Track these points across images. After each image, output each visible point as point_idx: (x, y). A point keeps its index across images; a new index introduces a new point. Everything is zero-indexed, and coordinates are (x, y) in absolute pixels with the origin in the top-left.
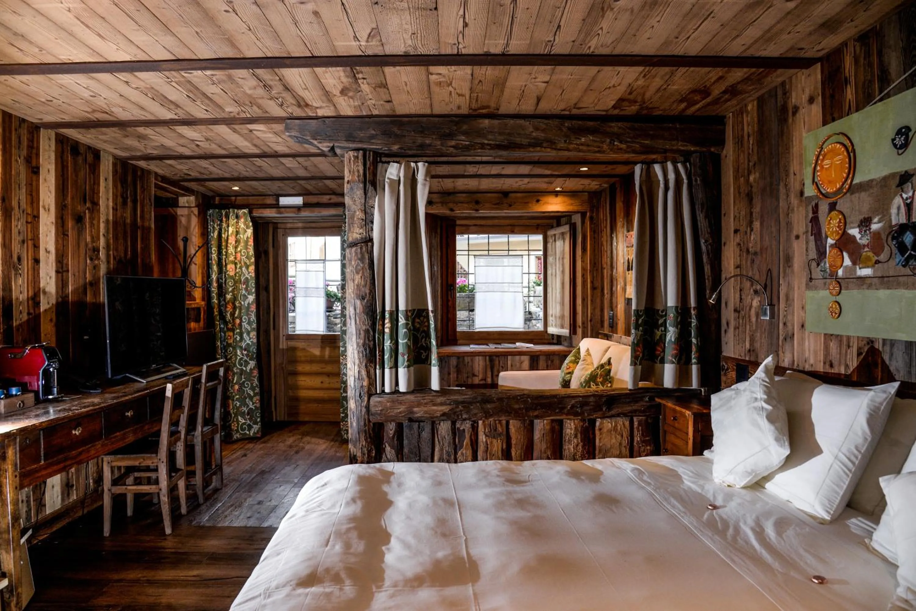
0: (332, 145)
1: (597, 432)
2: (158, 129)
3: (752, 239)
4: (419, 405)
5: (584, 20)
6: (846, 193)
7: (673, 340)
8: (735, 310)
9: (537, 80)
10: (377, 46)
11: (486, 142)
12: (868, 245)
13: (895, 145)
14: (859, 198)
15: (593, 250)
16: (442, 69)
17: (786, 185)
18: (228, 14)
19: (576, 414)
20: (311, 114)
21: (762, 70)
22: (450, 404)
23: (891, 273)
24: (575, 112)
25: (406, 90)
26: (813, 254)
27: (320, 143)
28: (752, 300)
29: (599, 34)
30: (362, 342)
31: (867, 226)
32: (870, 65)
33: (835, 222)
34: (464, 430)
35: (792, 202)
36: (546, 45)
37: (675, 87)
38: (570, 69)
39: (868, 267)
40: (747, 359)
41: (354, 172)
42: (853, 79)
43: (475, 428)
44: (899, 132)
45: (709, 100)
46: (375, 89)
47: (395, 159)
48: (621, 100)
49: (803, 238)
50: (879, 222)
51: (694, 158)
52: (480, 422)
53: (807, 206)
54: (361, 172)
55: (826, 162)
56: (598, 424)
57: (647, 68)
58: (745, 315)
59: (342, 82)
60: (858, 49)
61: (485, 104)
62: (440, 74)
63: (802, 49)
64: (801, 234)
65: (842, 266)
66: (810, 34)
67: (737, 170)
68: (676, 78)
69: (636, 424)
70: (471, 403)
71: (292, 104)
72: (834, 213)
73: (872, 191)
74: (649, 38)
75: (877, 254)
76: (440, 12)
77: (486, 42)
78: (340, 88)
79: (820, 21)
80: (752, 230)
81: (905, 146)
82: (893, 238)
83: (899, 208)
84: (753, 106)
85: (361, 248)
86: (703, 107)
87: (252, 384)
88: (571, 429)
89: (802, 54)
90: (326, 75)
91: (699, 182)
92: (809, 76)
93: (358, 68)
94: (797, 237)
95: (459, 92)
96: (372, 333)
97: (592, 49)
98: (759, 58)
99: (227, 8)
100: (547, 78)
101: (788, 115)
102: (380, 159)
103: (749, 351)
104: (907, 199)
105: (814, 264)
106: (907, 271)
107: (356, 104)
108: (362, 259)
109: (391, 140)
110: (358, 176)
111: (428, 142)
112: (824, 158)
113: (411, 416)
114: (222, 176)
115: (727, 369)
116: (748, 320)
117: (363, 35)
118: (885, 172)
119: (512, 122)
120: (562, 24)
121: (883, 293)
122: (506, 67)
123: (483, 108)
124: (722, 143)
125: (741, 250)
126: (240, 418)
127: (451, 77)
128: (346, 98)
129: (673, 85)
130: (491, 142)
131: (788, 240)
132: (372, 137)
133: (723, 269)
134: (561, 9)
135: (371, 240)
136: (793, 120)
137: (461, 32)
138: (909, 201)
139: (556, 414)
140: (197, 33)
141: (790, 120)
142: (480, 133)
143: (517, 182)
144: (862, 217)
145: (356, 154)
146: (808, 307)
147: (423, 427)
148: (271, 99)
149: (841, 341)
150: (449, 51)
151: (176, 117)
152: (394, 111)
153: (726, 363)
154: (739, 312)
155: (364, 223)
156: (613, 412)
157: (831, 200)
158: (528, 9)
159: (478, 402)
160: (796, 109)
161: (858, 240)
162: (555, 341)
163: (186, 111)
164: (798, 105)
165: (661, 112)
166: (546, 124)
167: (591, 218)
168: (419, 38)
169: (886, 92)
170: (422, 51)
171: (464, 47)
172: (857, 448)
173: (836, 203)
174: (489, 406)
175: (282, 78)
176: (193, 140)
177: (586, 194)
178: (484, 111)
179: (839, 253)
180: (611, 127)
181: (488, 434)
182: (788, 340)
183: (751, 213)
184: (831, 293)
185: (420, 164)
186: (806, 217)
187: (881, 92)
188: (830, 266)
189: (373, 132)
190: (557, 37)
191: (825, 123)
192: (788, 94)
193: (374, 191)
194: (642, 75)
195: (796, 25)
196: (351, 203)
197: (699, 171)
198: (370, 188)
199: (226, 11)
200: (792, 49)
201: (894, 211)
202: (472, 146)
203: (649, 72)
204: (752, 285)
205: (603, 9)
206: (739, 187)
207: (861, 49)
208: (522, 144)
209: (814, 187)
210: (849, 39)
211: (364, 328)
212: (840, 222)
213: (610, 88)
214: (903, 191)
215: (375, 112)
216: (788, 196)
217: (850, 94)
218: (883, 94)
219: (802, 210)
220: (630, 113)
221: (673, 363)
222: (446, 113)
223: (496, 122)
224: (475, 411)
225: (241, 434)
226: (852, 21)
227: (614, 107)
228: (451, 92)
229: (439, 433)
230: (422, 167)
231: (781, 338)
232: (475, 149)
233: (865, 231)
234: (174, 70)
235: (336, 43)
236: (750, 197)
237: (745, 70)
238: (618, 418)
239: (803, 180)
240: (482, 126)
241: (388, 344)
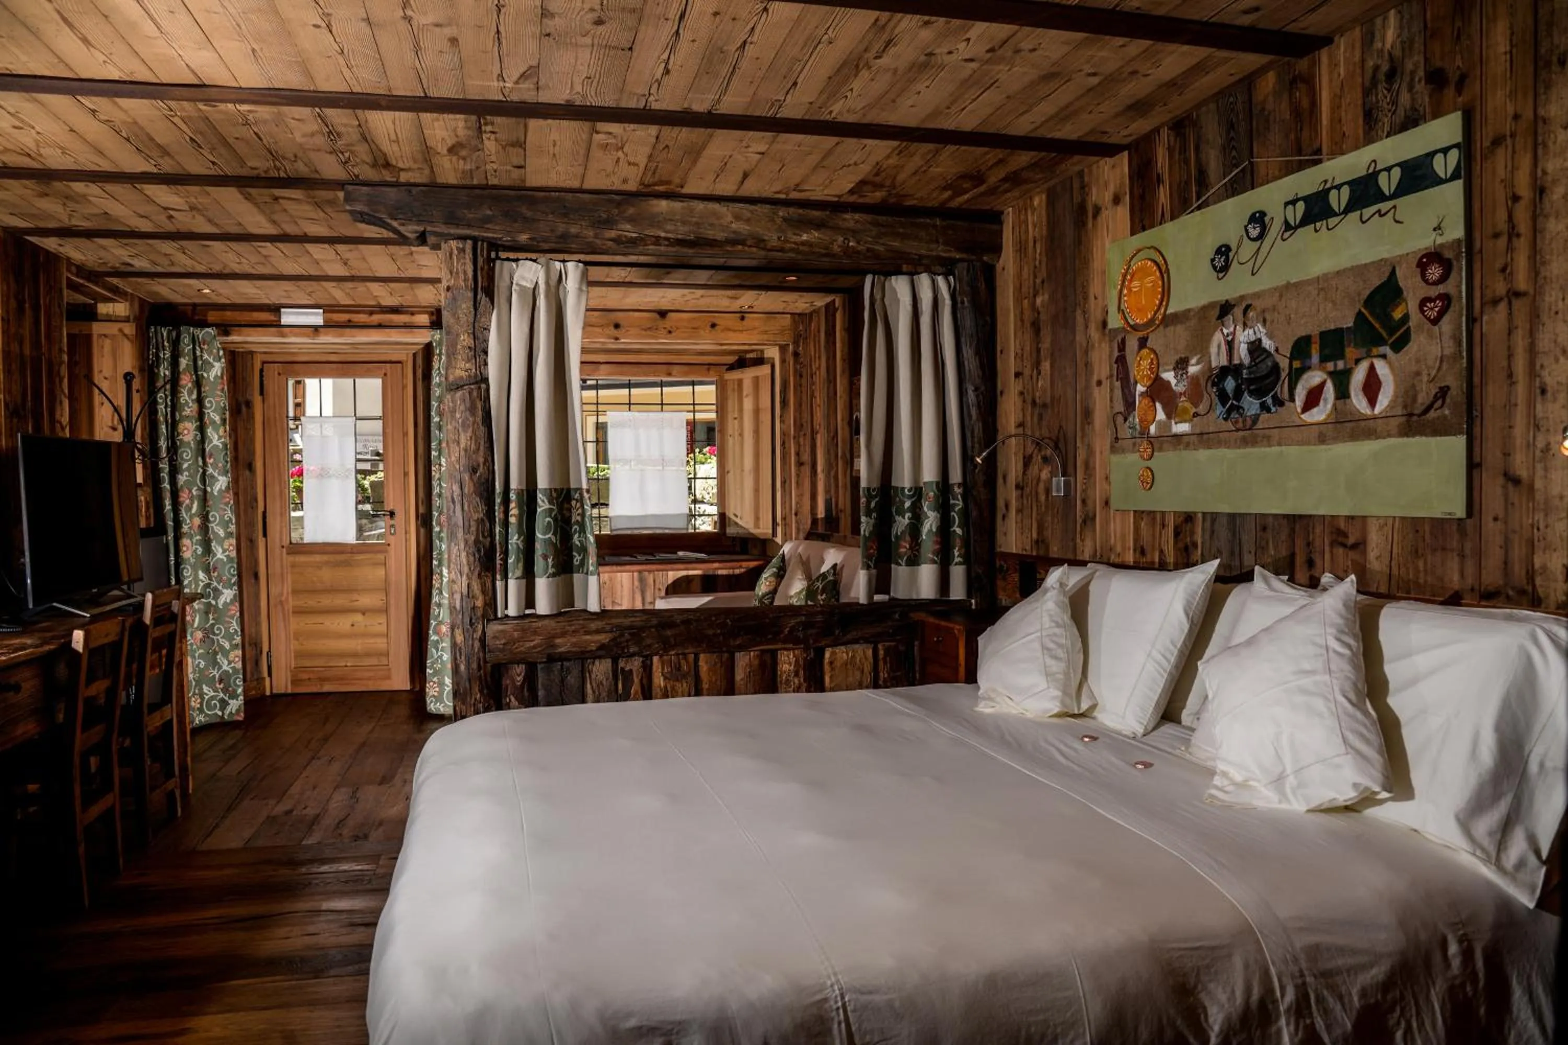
0: (421, 229)
1: (827, 668)
2: (109, 187)
3: (1040, 385)
4: (563, 634)
5: (830, 78)
6: (1158, 326)
7: (934, 530)
8: (1018, 487)
9: (750, 150)
10: (529, 89)
11: (663, 235)
12: (1185, 393)
13: (1214, 267)
14: (1174, 332)
15: (799, 405)
16: (615, 128)
17: (1084, 312)
18: (317, 30)
19: (797, 641)
20: (388, 179)
21: (1054, 154)
22: (611, 631)
23: (1211, 429)
24: (794, 195)
25: (551, 152)
26: (1120, 407)
27: (403, 225)
28: (1040, 471)
29: (846, 97)
30: (473, 538)
31: (1183, 369)
32: (1187, 162)
33: (1145, 363)
34: (631, 671)
35: (1092, 335)
36: (773, 105)
37: (939, 170)
38: (800, 137)
39: (1185, 421)
40: (1034, 553)
41: (457, 273)
42: (1166, 177)
43: (647, 669)
44: (1218, 251)
45: (982, 188)
46: (504, 148)
47: (529, 255)
48: (863, 183)
49: (1106, 384)
50: (1198, 363)
51: (961, 268)
52: (656, 659)
53: (1111, 341)
54: (470, 274)
55: (1135, 283)
56: (827, 655)
57: (905, 144)
58: (1031, 492)
59: (457, 136)
60: (1172, 139)
61: (663, 178)
62: (610, 133)
63: (1105, 133)
64: (1103, 378)
65: (1154, 420)
66: (1117, 115)
67: (1019, 289)
68: (941, 158)
69: (881, 652)
70: (642, 629)
71: (364, 162)
72: (1145, 351)
73: (1188, 324)
74: (912, 106)
75: (1196, 405)
76: (635, 54)
77: (690, 95)
78: (450, 143)
79: (1129, 102)
80: (1039, 373)
81: (1225, 269)
82: (1214, 384)
83: (1219, 346)
84: (1041, 201)
85: (470, 393)
86: (973, 198)
87: (227, 629)
88: (790, 664)
89: (1105, 139)
90: (436, 124)
91: (966, 304)
92: (1114, 167)
93: (488, 117)
94: (1099, 383)
95: (631, 159)
96: (488, 525)
97: (833, 115)
98: (1052, 139)
99: (320, 22)
100: (762, 148)
101: (1087, 217)
102: (497, 254)
103: (1037, 542)
104: (1228, 335)
105: (1120, 419)
106: (1229, 425)
107: (468, 167)
108: (472, 410)
109: (516, 225)
110: (465, 280)
111: (574, 230)
112: (1132, 278)
113: (551, 651)
114: (191, 270)
115: (1008, 569)
116: (1034, 499)
117: (513, 73)
118: (1204, 301)
119: (700, 206)
120: (799, 81)
121: (1203, 454)
122: (709, 130)
123: (661, 183)
124: (997, 249)
125: (1024, 401)
126: (205, 689)
127: (625, 139)
128: (454, 158)
129: (937, 166)
130: (669, 235)
131: (1087, 387)
132: (488, 220)
133: (999, 427)
134: (802, 63)
135: (485, 380)
136: (1093, 225)
137: (657, 80)
138: (1230, 338)
139: (769, 642)
140: (253, 50)
141: (1090, 225)
142: (655, 220)
143: (684, 295)
144: (1177, 357)
145: (461, 246)
146: (1113, 478)
147: (568, 669)
148: (331, 153)
149: (1154, 519)
150: (632, 104)
151: (155, 171)
152: (524, 181)
153: (1005, 562)
154: (1022, 489)
155: (472, 353)
156: (849, 637)
157: (1141, 334)
158: (757, 58)
159: (651, 627)
160: (1097, 211)
161: (1174, 388)
162: (738, 549)
163: (178, 163)
164: (1100, 203)
165: (915, 202)
166: (752, 212)
167: (796, 354)
168: (595, 84)
169: (1204, 198)
170: (594, 100)
171: (656, 101)
172: (1173, 643)
173: (1147, 338)
174: (669, 633)
175: (363, 124)
176: (166, 209)
177: (789, 316)
178: (661, 188)
179: (1151, 404)
180: (845, 220)
181: (668, 675)
182: (1089, 523)
183: (1038, 351)
184: (1142, 457)
185: (570, 265)
186: (1110, 356)
187: (1198, 199)
188: (1141, 421)
189: (489, 212)
190: (789, 96)
191: (1133, 233)
192: (1087, 189)
193: (489, 305)
194: (896, 152)
195: (1099, 104)
196: (452, 321)
197: (967, 289)
198: (483, 299)
199: (317, 26)
200: (1092, 132)
201: (1213, 350)
202: (642, 239)
203: (906, 148)
204: (1040, 450)
205: (857, 66)
206: (1022, 313)
207: (1175, 141)
208: (715, 240)
209: (1120, 316)
210: (1162, 125)
211: (476, 516)
212: (1152, 363)
213: (849, 165)
214: (1223, 325)
215: (493, 181)
216: (1087, 327)
217: (1163, 196)
218: (1200, 202)
219: (1105, 347)
220: (872, 201)
221: (934, 562)
222: (604, 187)
223: (677, 205)
224: (649, 641)
225: (206, 715)
226: (1165, 105)
227: (851, 192)
228: (619, 159)
229: (593, 676)
230: (573, 271)
231: (1079, 521)
232: (646, 245)
233: (1182, 375)
234: (186, 100)
235: (469, 82)
236: (1036, 327)
237: (1033, 153)
238: (856, 646)
239: (1106, 306)
240: (656, 210)
241: (515, 540)
